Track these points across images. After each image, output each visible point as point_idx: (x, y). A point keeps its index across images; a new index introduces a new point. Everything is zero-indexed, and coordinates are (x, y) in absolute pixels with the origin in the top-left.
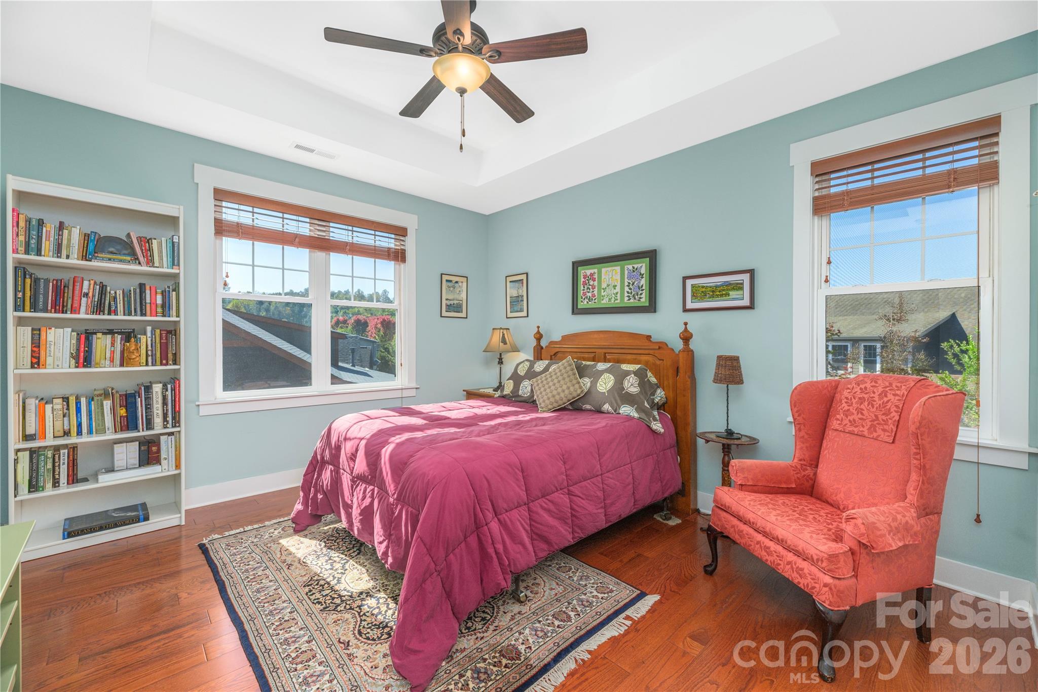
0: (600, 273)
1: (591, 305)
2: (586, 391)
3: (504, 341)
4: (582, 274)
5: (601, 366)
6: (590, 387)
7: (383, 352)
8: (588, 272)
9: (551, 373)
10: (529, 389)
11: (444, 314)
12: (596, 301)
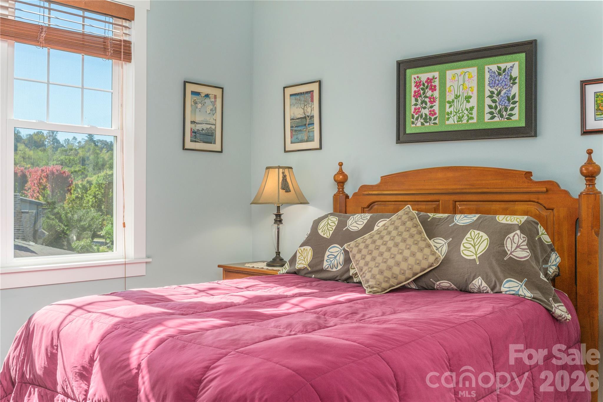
0: (443, 78)
1: (429, 127)
2: (442, 258)
3: (285, 187)
4: (413, 80)
5: (461, 220)
6: (449, 252)
7: (53, 219)
8: (424, 77)
9: (379, 232)
10: (341, 258)
11: (189, 145)
12: (437, 121)
